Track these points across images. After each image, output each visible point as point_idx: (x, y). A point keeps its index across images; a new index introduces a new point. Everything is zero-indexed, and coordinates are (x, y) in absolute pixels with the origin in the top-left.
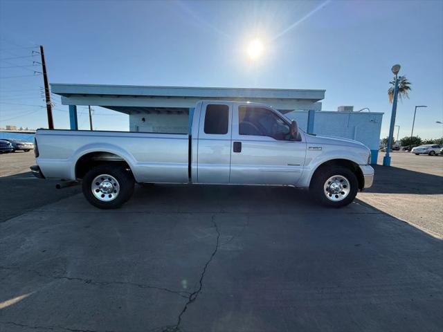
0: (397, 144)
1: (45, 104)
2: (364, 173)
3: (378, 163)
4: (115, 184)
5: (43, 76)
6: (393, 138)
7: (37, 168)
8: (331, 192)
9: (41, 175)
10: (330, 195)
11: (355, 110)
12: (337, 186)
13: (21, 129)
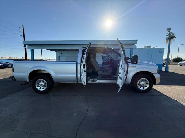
0: (171, 61)
1: (24, 48)
2: (155, 77)
3: (163, 70)
4: (45, 83)
5: (23, 37)
6: (169, 59)
7: (13, 77)
8: (141, 86)
9: (15, 80)
10: (140, 87)
11: (151, 47)
12: (143, 83)
13: (15, 58)
